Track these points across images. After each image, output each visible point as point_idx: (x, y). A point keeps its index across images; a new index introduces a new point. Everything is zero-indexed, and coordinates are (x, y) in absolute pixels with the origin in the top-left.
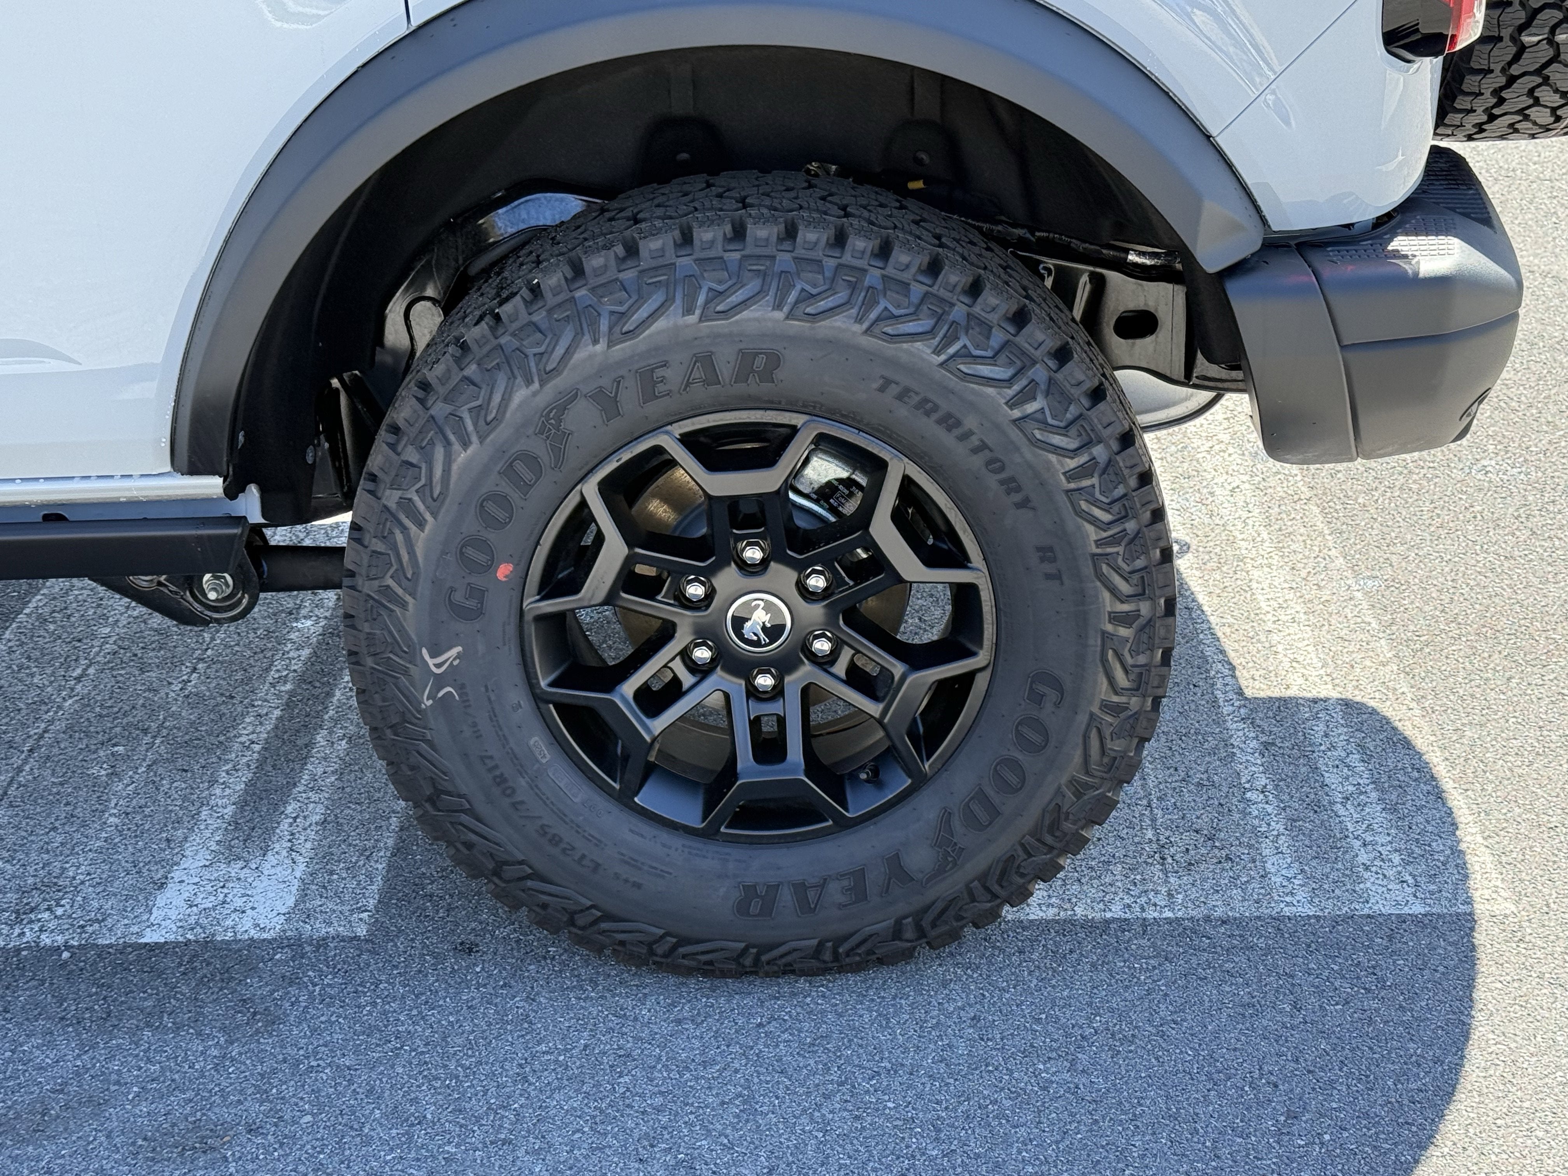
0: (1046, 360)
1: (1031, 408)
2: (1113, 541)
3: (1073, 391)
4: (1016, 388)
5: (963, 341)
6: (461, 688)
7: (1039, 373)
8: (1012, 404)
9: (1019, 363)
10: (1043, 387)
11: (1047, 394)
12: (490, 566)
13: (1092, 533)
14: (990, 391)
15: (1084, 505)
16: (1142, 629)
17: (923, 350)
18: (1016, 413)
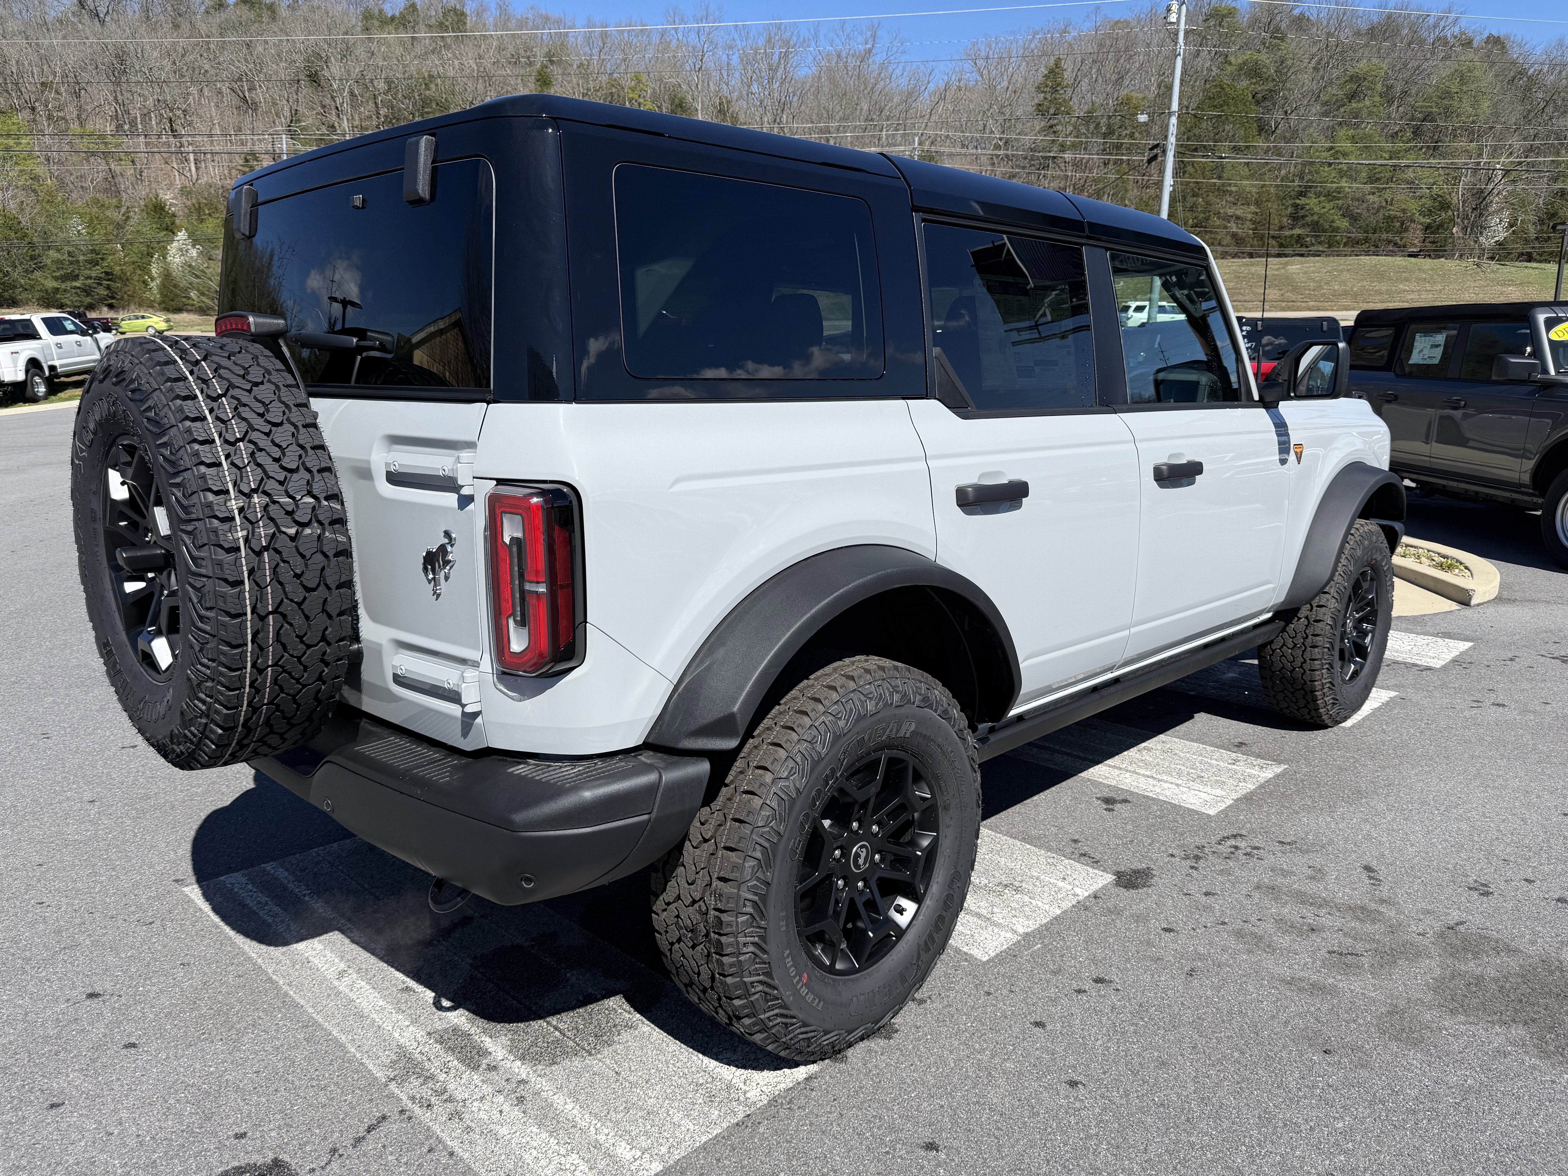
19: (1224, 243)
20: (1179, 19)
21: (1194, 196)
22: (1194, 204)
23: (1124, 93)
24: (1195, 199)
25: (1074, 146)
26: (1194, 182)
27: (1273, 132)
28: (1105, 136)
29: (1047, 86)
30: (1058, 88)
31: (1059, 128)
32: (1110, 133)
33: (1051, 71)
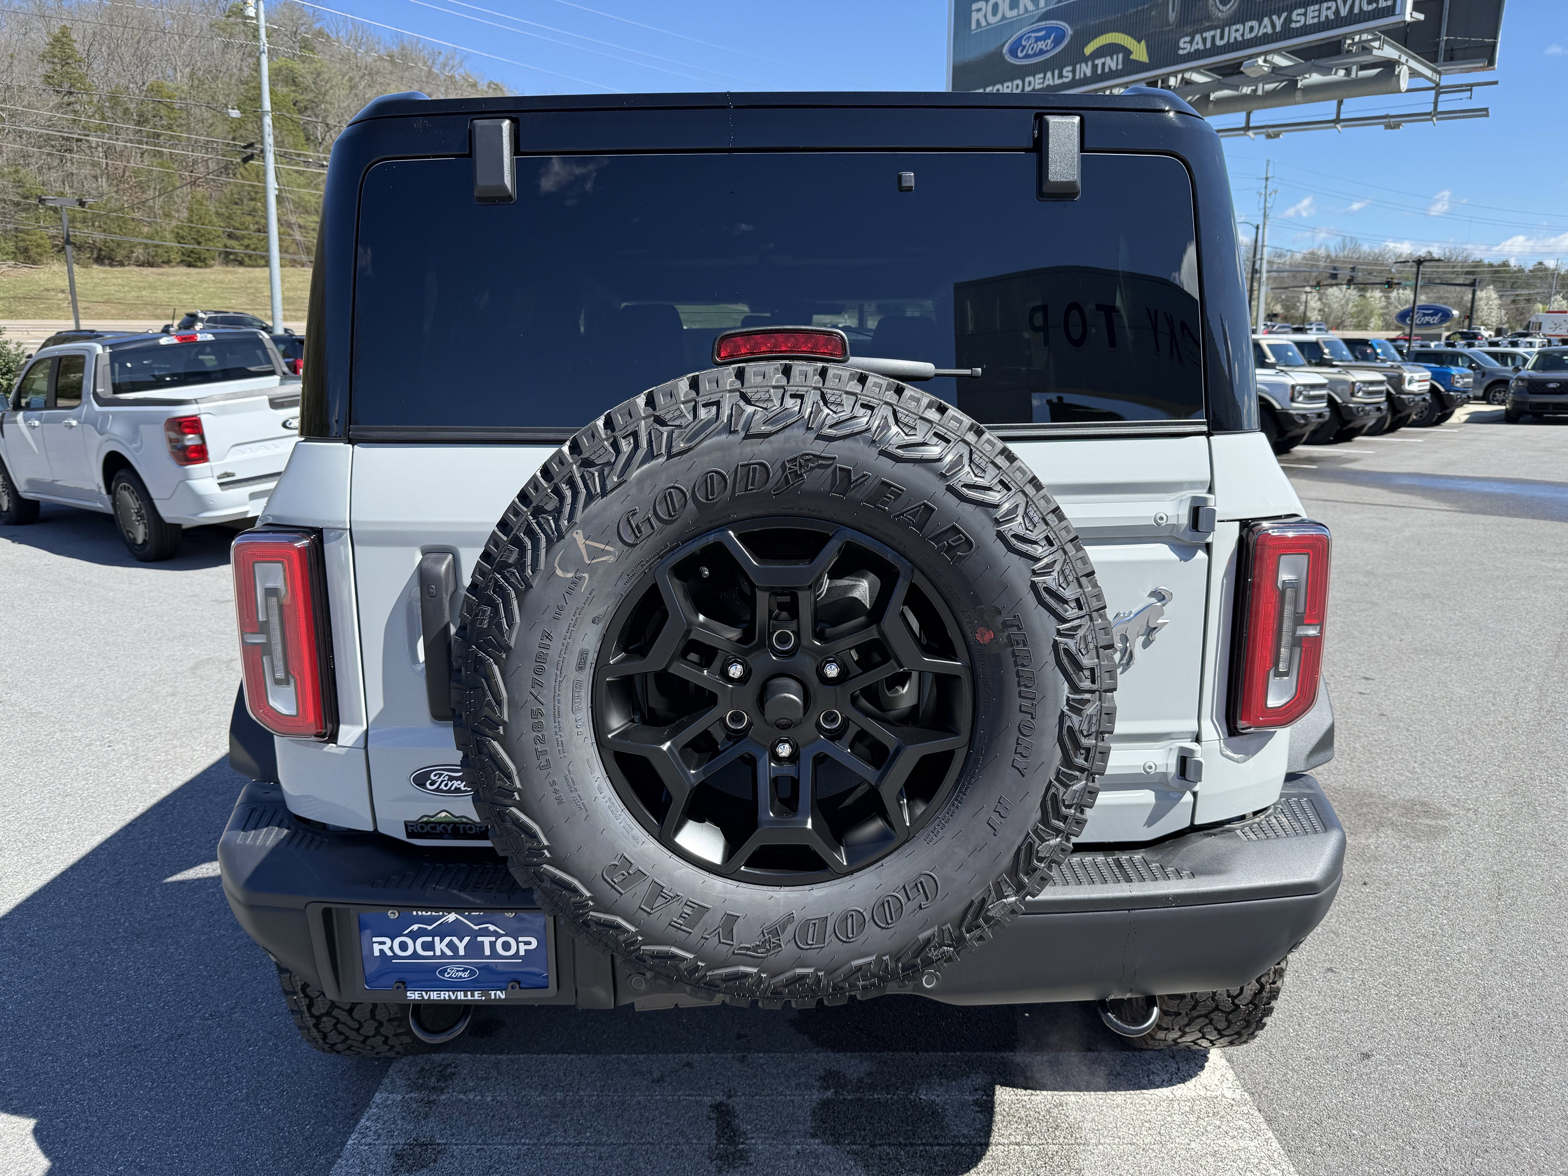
19: (291, 251)
20: (257, 14)
21: (252, 199)
22: (254, 208)
23: (151, 79)
24: (253, 203)
25: (100, 129)
26: (250, 185)
27: (320, 143)
28: (138, 123)
29: (54, 57)
30: (70, 61)
31: (77, 107)
32: (142, 120)
33: (57, 40)
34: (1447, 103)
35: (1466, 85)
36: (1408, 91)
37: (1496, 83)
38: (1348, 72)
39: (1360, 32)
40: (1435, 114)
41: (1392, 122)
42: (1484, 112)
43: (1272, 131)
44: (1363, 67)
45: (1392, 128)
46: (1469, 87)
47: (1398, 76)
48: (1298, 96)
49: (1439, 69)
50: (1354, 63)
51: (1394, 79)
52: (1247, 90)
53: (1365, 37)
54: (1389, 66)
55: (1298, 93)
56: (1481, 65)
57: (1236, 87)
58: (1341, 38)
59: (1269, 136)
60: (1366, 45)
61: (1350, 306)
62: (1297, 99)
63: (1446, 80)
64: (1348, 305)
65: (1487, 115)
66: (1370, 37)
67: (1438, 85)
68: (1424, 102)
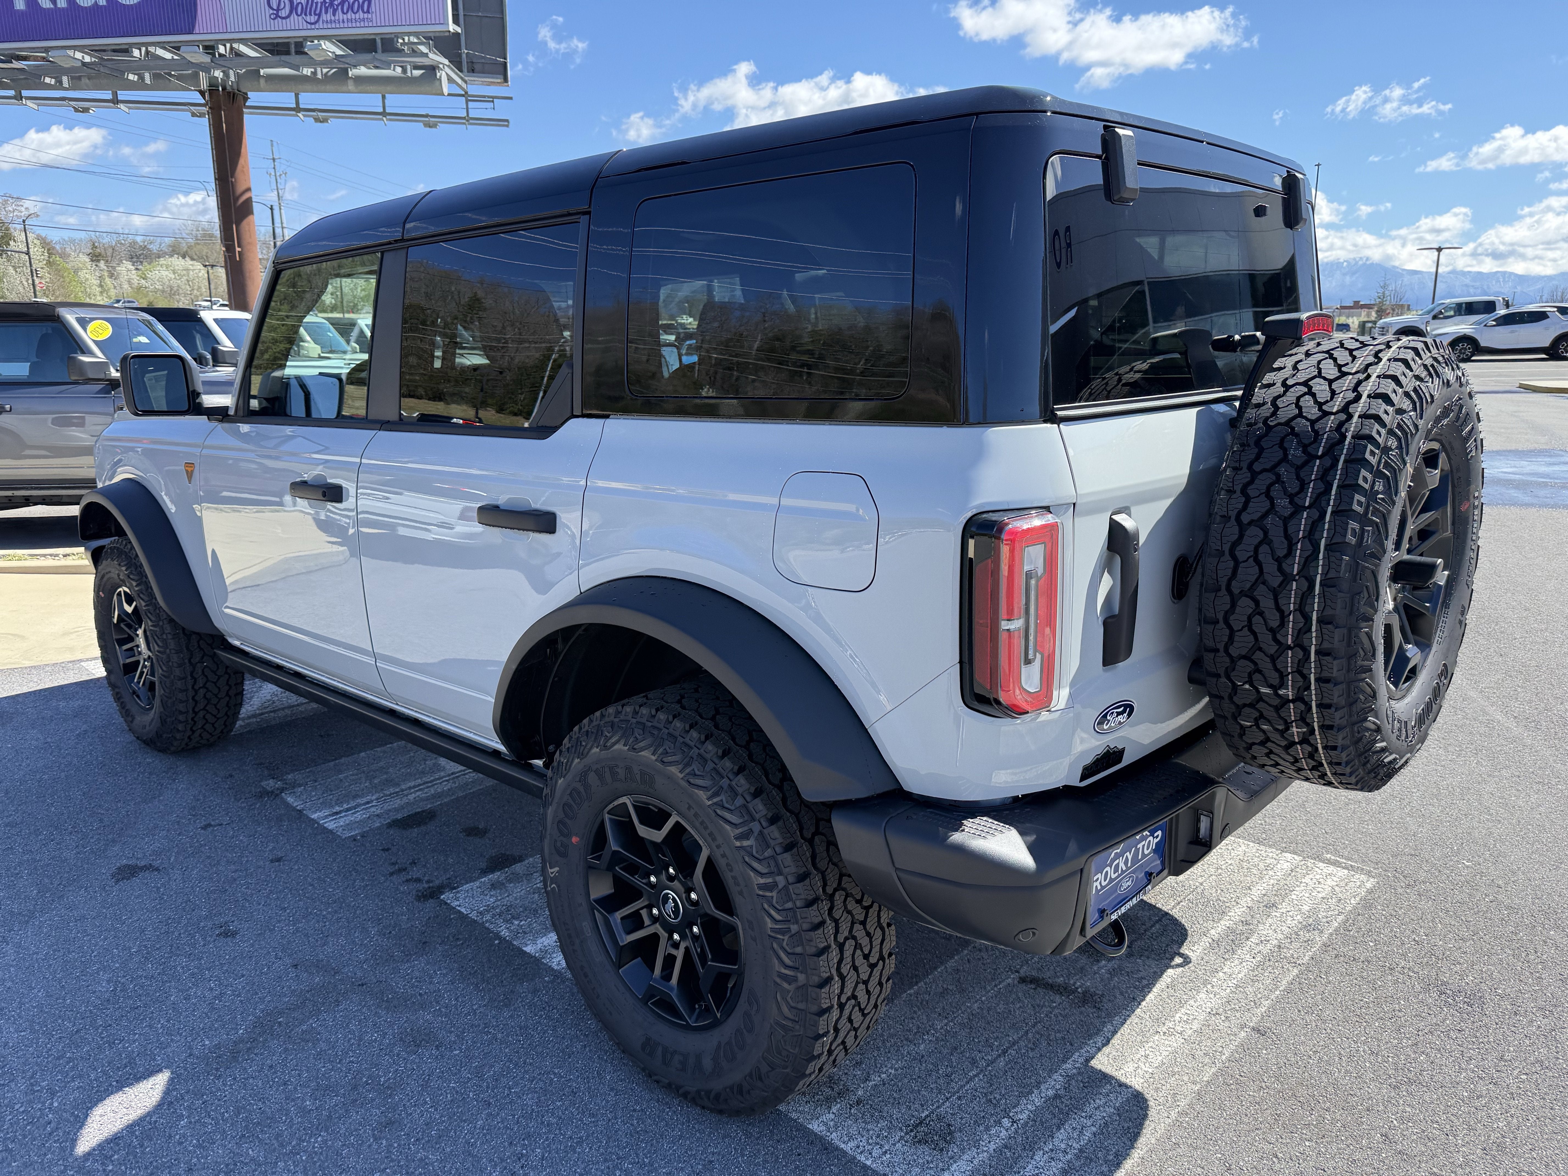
0: (762, 821)
1: (746, 843)
2: (782, 932)
3: (771, 841)
4: (740, 830)
5: (722, 797)
6: (558, 887)
7: (756, 827)
8: (738, 838)
9: (746, 818)
10: (756, 834)
11: (756, 839)
12: (568, 836)
13: (770, 924)
14: (728, 827)
15: (766, 906)
16: (798, 988)
17: (702, 795)
18: (738, 844)
34: (478, 110)
35: (489, 97)
36: (449, 95)
37: (511, 98)
38: (404, 70)
39: (409, 34)
40: (468, 120)
41: (430, 121)
42: (504, 123)
43: (321, 115)
44: (416, 67)
45: (430, 127)
46: (492, 99)
47: (440, 80)
48: (351, 85)
49: (466, 78)
50: (410, 62)
51: (437, 83)
52: (307, 71)
53: (414, 39)
54: (432, 69)
55: (350, 82)
56: (499, 81)
57: (296, 68)
58: (393, 36)
59: (317, 120)
60: (414, 47)
61: (359, 290)
62: (350, 88)
63: (473, 90)
64: (357, 288)
65: (507, 126)
66: (416, 40)
67: (466, 93)
68: (457, 107)
